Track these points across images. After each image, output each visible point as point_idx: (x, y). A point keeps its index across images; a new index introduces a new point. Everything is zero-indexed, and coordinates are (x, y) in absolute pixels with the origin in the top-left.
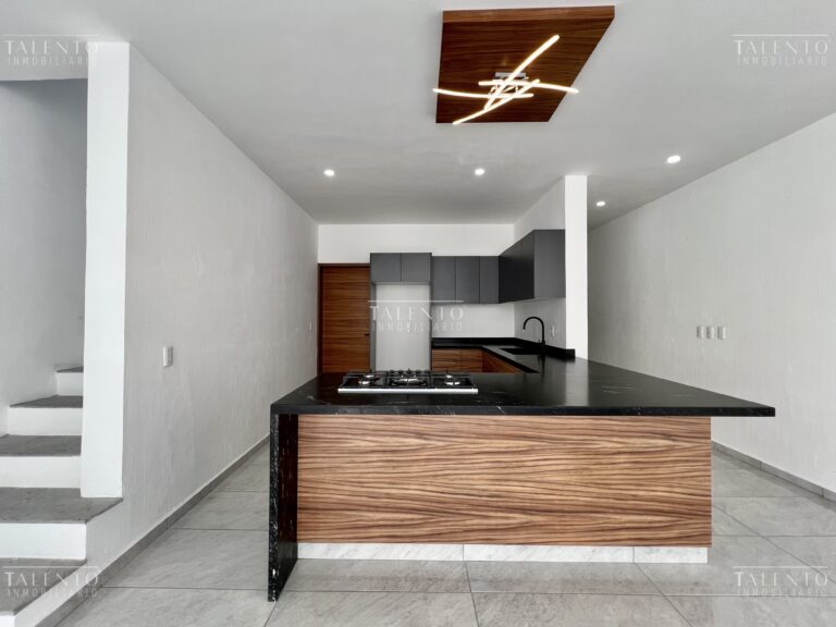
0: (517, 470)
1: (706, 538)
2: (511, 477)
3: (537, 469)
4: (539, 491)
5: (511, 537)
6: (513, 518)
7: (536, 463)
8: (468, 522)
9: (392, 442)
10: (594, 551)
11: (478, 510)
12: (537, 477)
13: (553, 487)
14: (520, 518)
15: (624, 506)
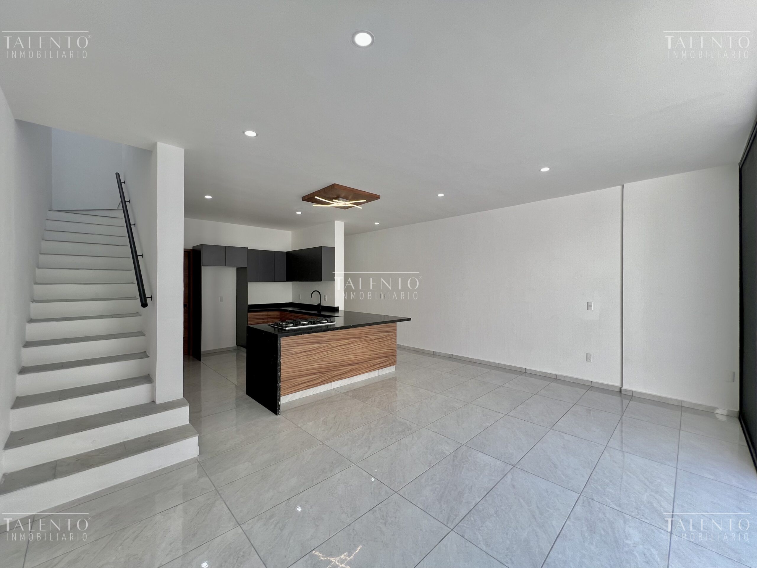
0: (349, 351)
1: (395, 362)
2: (347, 353)
3: (354, 349)
4: (355, 357)
5: (347, 375)
6: (348, 368)
7: (354, 347)
8: (334, 373)
10: (369, 374)
11: (337, 368)
12: (354, 352)
13: (359, 354)
14: (350, 368)
15: (377, 357)
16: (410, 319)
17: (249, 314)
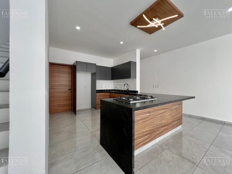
0: (164, 117)
1: (182, 123)
5: (163, 133)
6: (163, 129)
9: (144, 116)
10: (171, 131)
11: (158, 129)
15: (175, 120)
16: (194, 97)
17: (97, 94)
